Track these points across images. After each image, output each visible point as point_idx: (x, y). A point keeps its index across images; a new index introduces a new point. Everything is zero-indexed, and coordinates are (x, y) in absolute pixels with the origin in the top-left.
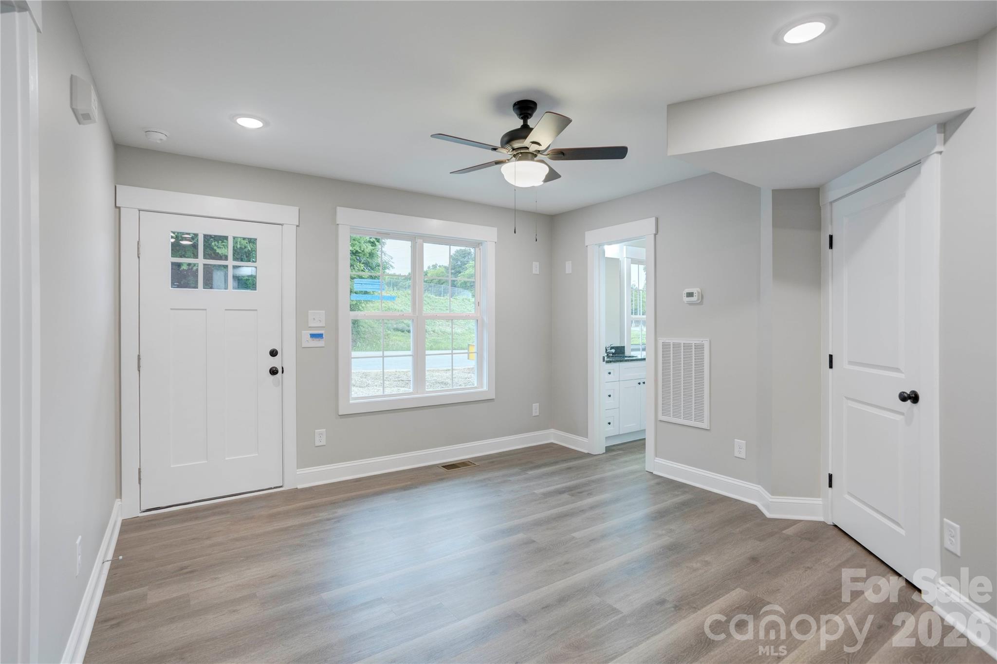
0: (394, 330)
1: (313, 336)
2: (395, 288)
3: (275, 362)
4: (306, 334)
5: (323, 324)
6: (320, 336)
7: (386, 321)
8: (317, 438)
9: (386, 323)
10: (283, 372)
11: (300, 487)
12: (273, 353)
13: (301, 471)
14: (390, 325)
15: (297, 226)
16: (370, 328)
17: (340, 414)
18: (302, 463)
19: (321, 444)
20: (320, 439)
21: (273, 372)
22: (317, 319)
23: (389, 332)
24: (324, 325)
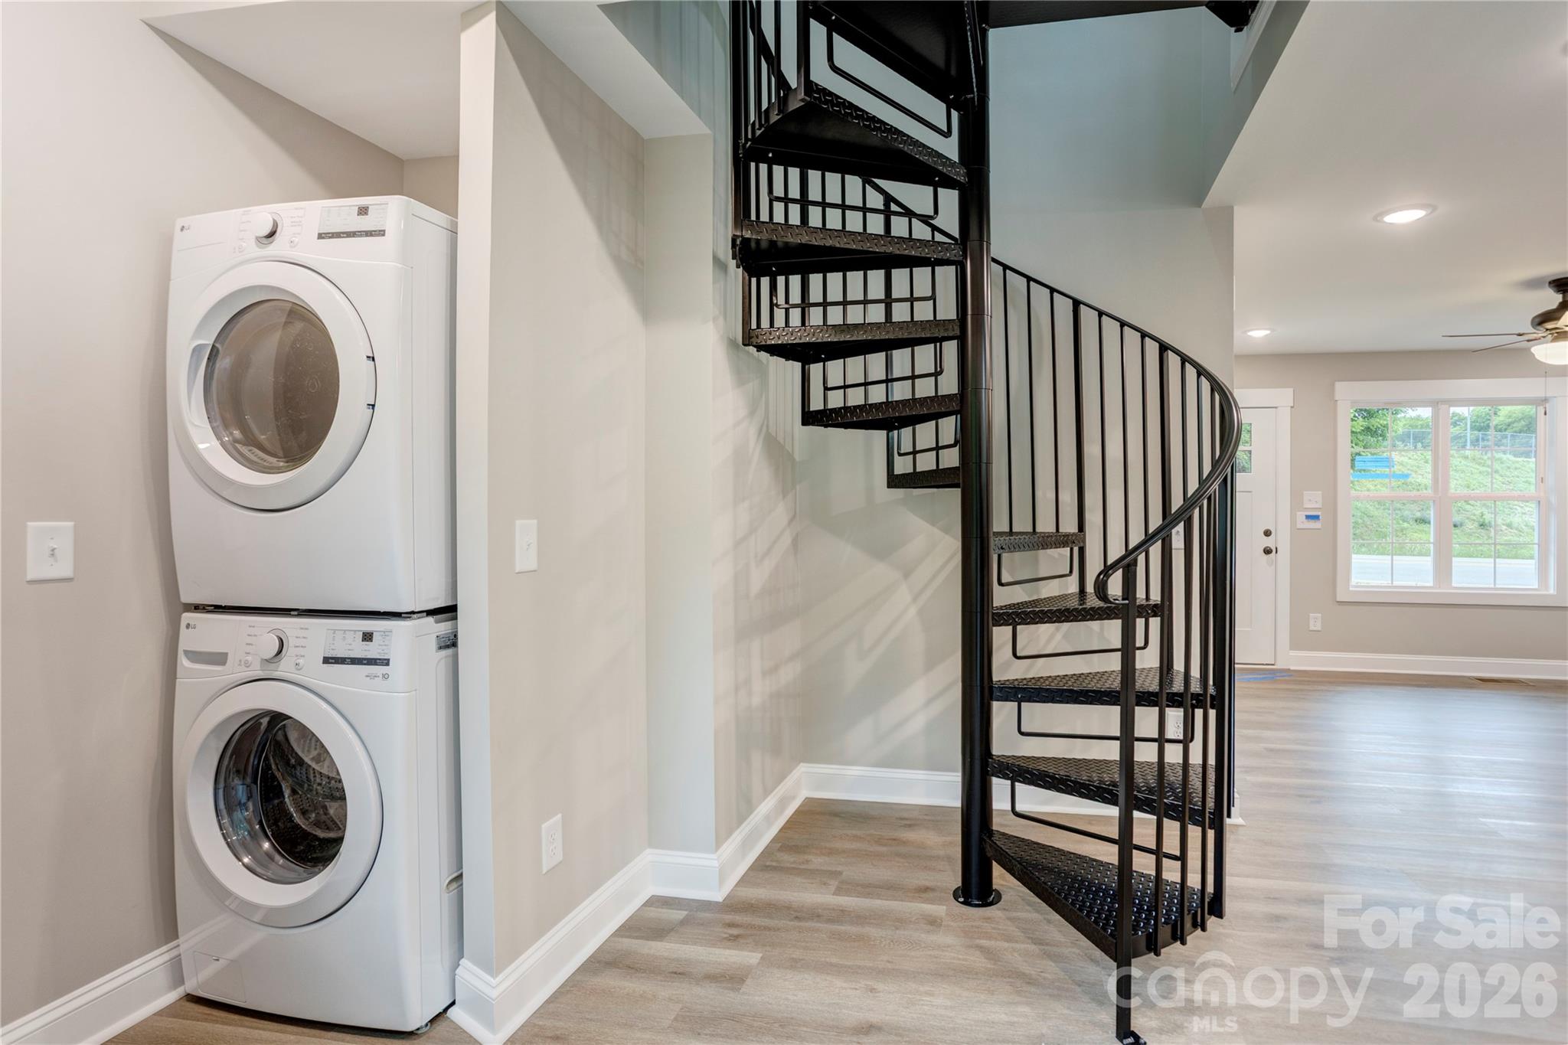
0: (1416, 521)
1: (1308, 517)
2: (1419, 445)
3: (1269, 542)
4: (1301, 516)
5: (1319, 505)
6: (1316, 517)
7: (1399, 506)
8: (1312, 623)
9: (1400, 509)
10: (1276, 552)
11: (1292, 668)
12: (1267, 533)
13: (1293, 653)
14: (1406, 513)
15: (1292, 407)
16: (1366, 519)
17: (1338, 600)
18: (1295, 645)
19: (1315, 629)
20: (1315, 623)
21: (1267, 551)
22: (1313, 501)
23: (1406, 525)
24: (1321, 506)
